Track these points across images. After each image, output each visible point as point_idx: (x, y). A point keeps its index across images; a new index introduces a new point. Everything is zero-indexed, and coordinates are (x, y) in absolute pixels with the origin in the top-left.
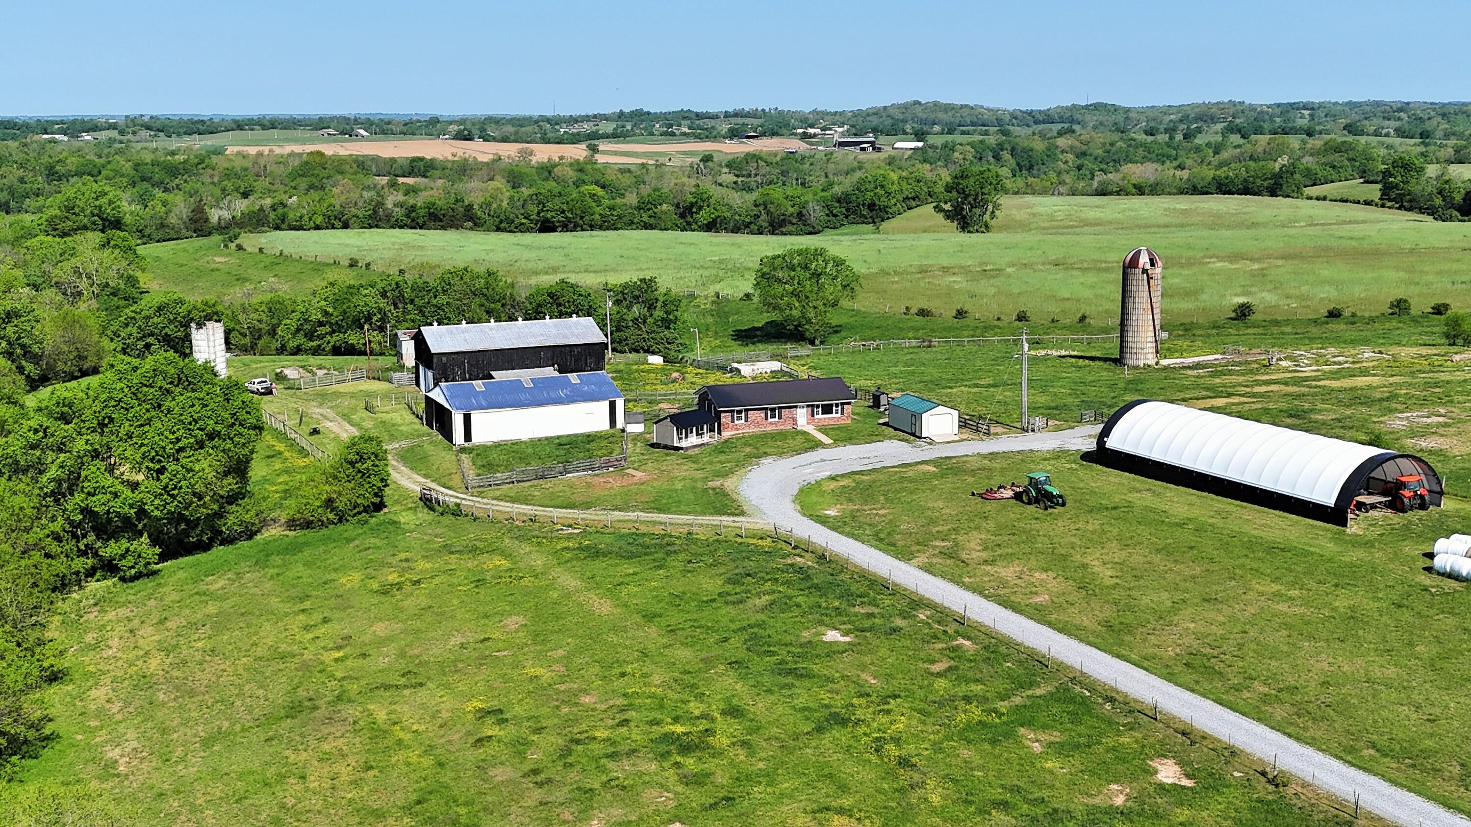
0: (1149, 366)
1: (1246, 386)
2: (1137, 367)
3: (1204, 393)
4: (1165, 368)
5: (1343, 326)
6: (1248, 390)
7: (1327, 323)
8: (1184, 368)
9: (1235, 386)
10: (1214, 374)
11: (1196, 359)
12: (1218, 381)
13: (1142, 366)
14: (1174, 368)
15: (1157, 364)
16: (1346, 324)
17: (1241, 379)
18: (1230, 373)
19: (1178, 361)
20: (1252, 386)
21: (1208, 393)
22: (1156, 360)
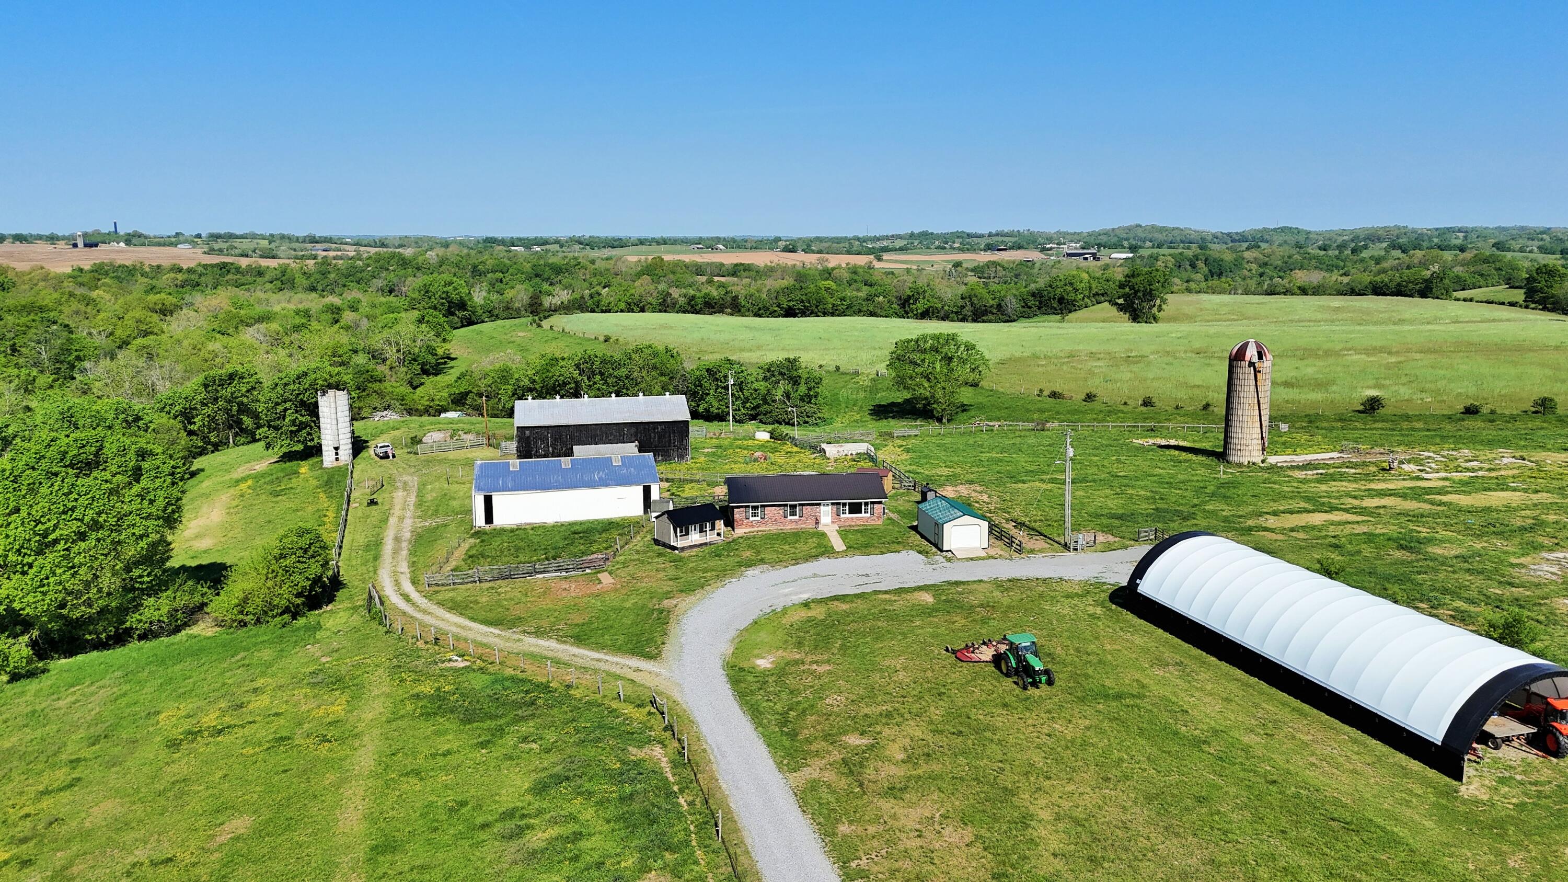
0: (1254, 464)
1: (1355, 497)
2: (1240, 465)
3: (1303, 505)
4: (1272, 468)
5: (1480, 424)
6: (1356, 502)
7: (1463, 420)
8: (1292, 468)
9: (1340, 497)
10: (1323, 479)
11: (1309, 457)
12: (1324, 487)
13: (1246, 463)
14: (1281, 467)
15: (1263, 461)
16: (1484, 421)
17: (1351, 487)
18: (1342, 477)
19: (1288, 458)
20: (1361, 498)
21: (1306, 506)
22: (1262, 458)
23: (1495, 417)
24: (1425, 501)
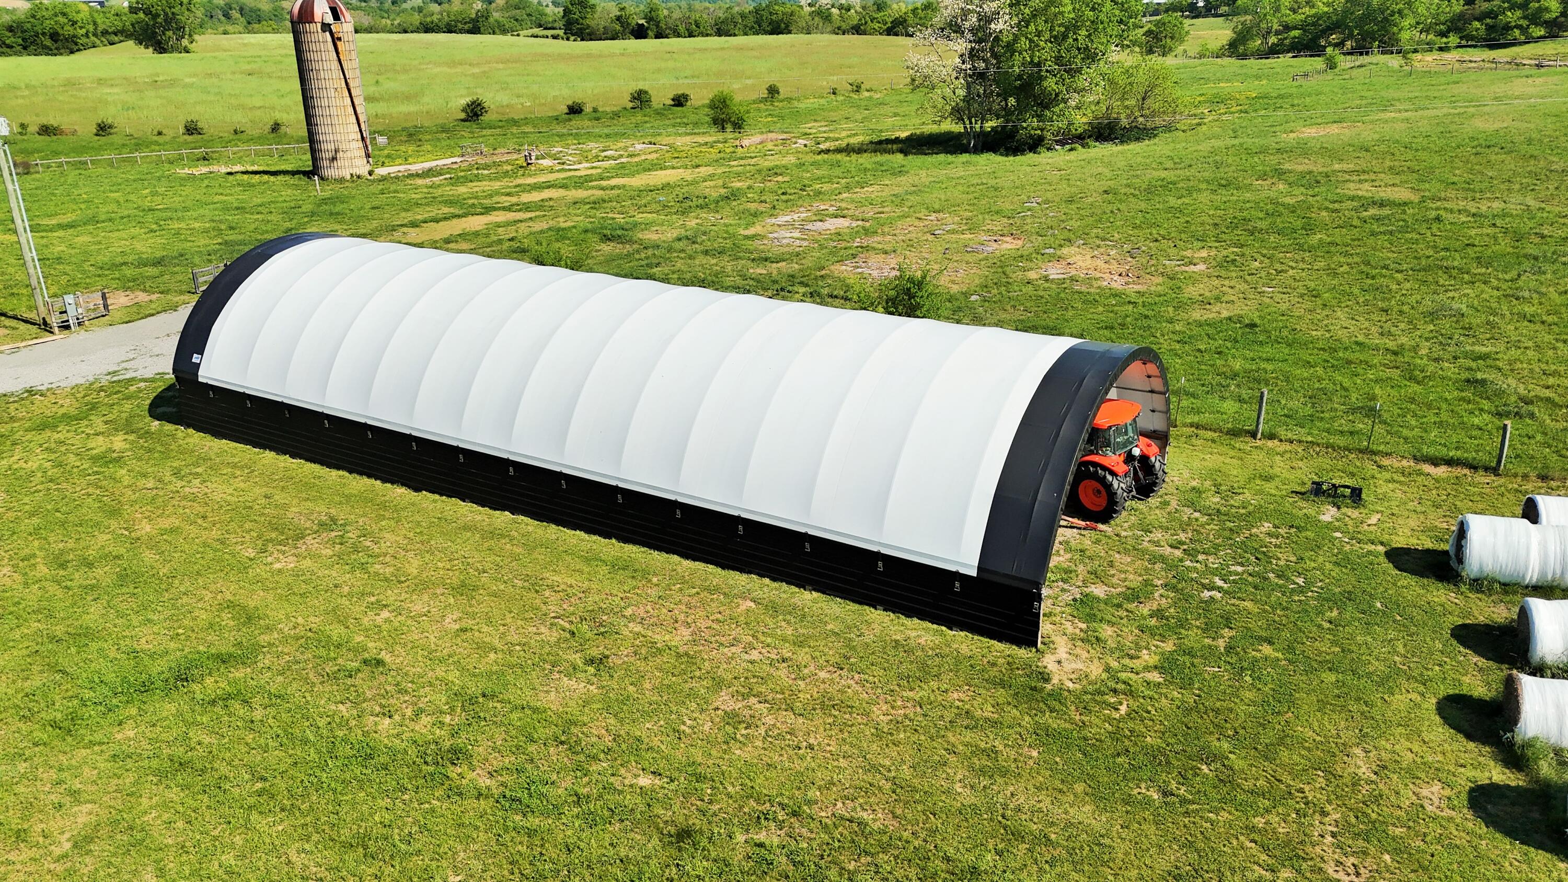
0: (359, 177)
1: (508, 194)
2: (341, 180)
3: (446, 210)
4: (383, 179)
5: (587, 123)
6: (514, 200)
7: (570, 120)
8: (411, 176)
9: (491, 196)
10: (456, 181)
11: (427, 165)
12: (462, 190)
13: (348, 177)
14: (397, 178)
15: (370, 173)
16: (590, 120)
17: (497, 185)
18: (478, 178)
19: (402, 168)
20: (517, 194)
21: (452, 210)
22: (368, 168)
23: (598, 115)
24: (592, 188)
